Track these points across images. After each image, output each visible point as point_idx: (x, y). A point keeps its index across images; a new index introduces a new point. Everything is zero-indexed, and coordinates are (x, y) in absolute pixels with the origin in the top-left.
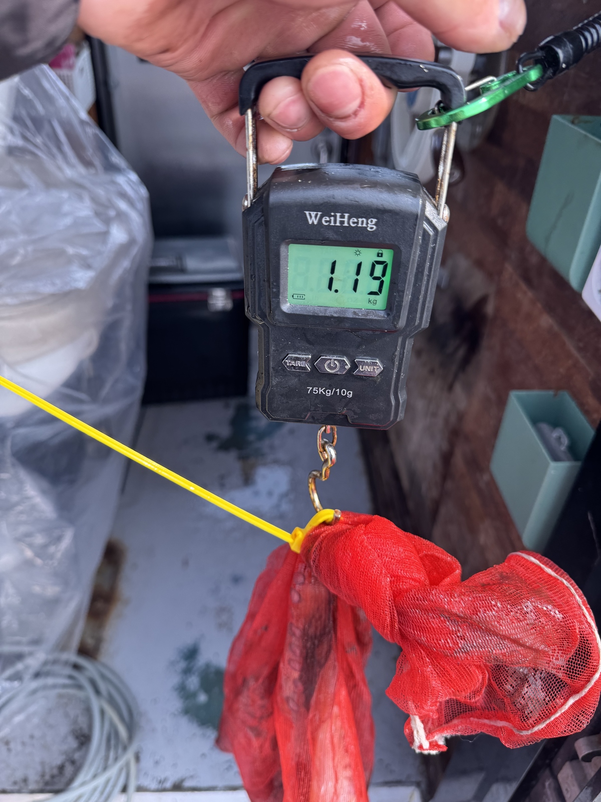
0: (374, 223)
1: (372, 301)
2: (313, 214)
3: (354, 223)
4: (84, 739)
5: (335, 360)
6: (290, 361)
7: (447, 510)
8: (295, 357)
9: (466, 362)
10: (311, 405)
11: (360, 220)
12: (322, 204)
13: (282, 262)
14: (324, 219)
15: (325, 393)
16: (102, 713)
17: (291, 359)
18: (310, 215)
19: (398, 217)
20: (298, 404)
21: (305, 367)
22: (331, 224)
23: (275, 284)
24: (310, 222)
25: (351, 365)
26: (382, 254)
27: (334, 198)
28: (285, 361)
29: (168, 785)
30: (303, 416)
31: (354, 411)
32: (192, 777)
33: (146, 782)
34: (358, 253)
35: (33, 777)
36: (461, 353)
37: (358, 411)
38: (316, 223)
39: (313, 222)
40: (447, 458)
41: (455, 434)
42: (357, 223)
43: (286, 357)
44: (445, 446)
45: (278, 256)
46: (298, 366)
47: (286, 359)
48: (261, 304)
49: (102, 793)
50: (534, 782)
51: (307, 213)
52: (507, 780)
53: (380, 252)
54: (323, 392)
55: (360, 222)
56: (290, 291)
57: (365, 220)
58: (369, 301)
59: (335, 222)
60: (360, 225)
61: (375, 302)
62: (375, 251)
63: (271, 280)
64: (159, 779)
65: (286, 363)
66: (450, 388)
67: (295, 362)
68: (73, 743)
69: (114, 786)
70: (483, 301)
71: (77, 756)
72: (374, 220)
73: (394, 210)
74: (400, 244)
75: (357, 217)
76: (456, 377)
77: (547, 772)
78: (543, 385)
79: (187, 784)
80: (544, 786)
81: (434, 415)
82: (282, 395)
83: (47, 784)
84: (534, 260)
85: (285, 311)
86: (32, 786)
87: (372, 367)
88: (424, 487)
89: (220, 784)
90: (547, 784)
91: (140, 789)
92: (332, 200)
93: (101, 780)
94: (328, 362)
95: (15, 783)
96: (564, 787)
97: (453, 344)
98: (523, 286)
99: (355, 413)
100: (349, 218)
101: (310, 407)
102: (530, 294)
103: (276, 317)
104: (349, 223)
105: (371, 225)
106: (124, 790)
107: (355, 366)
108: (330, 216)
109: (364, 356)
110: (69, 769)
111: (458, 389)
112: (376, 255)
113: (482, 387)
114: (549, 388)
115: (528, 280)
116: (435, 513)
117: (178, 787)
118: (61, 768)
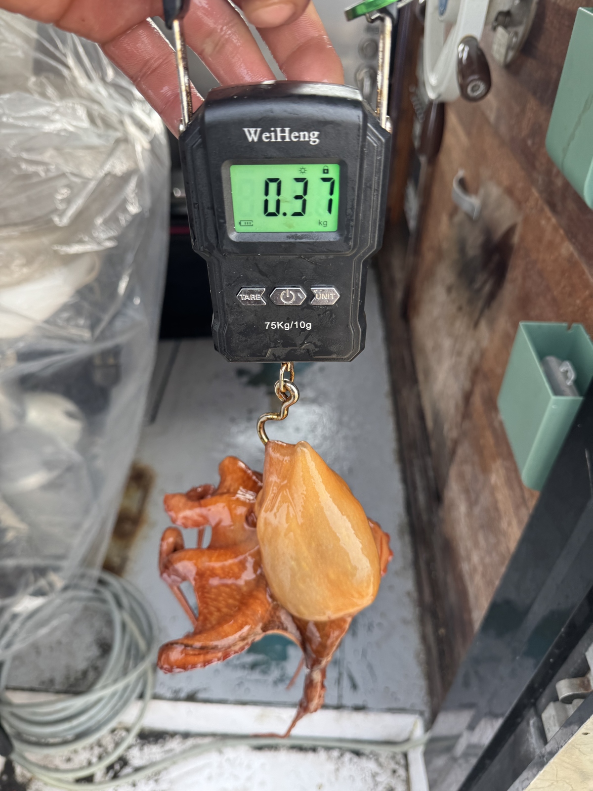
0: (316, 136)
1: (322, 223)
2: (252, 130)
3: (296, 137)
4: (105, 648)
5: (290, 290)
6: (244, 295)
7: (464, 450)
8: (249, 290)
9: (492, 296)
10: (271, 341)
11: (302, 133)
12: (260, 119)
13: (224, 185)
14: (264, 136)
15: (284, 326)
16: (124, 626)
17: (245, 293)
18: (249, 131)
19: (340, 128)
20: (258, 341)
21: (261, 301)
22: (272, 141)
23: (220, 210)
24: (250, 139)
25: (307, 295)
26: (327, 170)
27: (272, 112)
28: (239, 296)
29: (183, 695)
30: (263, 354)
31: (314, 344)
32: (205, 689)
33: (161, 691)
34: (303, 171)
35: (59, 677)
36: (487, 288)
37: (319, 343)
38: (256, 139)
39: (253, 140)
40: (467, 397)
41: (477, 373)
42: (299, 137)
43: (239, 291)
44: (467, 385)
45: (219, 179)
46: (253, 300)
47: (240, 294)
48: (208, 235)
49: (121, 697)
50: (519, 720)
51: (246, 130)
52: (495, 716)
53: (326, 168)
54: (281, 326)
55: (302, 136)
56: (237, 218)
57: (306, 133)
58: (320, 223)
59: (276, 138)
60: (302, 139)
61: (325, 223)
62: (321, 167)
63: (216, 207)
64: (174, 689)
65: (240, 297)
66: (476, 325)
67: (250, 296)
68: (95, 651)
69: (133, 691)
70: (511, 231)
71: (99, 663)
72: (317, 133)
73: (335, 121)
74: (345, 157)
75: (299, 131)
76: (482, 313)
77: (532, 711)
78: (559, 318)
79: (201, 695)
80: (528, 724)
81: (459, 354)
82: (240, 333)
83: (71, 686)
84: (559, 183)
85: (233, 240)
86: (58, 687)
87: (327, 295)
88: (446, 427)
89: (231, 697)
90: (531, 722)
91: (156, 697)
92: (271, 115)
93: (120, 685)
94: (282, 294)
95: (43, 683)
96: (546, 727)
97: (481, 278)
98: (548, 212)
99: (316, 346)
100: (290, 132)
101: (270, 343)
102: (554, 220)
103: (224, 247)
104: (290, 138)
105: (313, 138)
106: (141, 696)
107: (311, 296)
108: (270, 132)
109: (319, 284)
110: (91, 675)
111: (483, 326)
112: (322, 171)
113: (503, 323)
114: (565, 321)
115: (553, 206)
116: (453, 452)
117: (191, 698)
118: (85, 673)
